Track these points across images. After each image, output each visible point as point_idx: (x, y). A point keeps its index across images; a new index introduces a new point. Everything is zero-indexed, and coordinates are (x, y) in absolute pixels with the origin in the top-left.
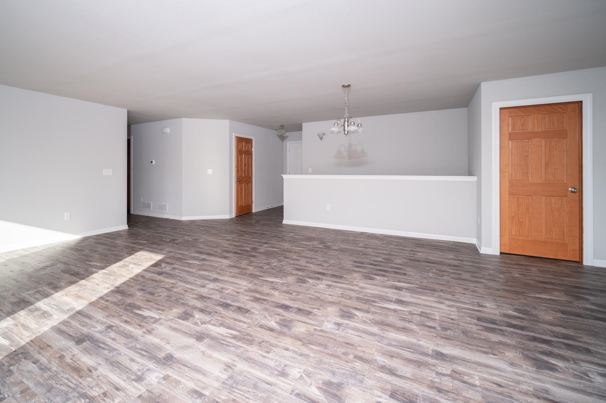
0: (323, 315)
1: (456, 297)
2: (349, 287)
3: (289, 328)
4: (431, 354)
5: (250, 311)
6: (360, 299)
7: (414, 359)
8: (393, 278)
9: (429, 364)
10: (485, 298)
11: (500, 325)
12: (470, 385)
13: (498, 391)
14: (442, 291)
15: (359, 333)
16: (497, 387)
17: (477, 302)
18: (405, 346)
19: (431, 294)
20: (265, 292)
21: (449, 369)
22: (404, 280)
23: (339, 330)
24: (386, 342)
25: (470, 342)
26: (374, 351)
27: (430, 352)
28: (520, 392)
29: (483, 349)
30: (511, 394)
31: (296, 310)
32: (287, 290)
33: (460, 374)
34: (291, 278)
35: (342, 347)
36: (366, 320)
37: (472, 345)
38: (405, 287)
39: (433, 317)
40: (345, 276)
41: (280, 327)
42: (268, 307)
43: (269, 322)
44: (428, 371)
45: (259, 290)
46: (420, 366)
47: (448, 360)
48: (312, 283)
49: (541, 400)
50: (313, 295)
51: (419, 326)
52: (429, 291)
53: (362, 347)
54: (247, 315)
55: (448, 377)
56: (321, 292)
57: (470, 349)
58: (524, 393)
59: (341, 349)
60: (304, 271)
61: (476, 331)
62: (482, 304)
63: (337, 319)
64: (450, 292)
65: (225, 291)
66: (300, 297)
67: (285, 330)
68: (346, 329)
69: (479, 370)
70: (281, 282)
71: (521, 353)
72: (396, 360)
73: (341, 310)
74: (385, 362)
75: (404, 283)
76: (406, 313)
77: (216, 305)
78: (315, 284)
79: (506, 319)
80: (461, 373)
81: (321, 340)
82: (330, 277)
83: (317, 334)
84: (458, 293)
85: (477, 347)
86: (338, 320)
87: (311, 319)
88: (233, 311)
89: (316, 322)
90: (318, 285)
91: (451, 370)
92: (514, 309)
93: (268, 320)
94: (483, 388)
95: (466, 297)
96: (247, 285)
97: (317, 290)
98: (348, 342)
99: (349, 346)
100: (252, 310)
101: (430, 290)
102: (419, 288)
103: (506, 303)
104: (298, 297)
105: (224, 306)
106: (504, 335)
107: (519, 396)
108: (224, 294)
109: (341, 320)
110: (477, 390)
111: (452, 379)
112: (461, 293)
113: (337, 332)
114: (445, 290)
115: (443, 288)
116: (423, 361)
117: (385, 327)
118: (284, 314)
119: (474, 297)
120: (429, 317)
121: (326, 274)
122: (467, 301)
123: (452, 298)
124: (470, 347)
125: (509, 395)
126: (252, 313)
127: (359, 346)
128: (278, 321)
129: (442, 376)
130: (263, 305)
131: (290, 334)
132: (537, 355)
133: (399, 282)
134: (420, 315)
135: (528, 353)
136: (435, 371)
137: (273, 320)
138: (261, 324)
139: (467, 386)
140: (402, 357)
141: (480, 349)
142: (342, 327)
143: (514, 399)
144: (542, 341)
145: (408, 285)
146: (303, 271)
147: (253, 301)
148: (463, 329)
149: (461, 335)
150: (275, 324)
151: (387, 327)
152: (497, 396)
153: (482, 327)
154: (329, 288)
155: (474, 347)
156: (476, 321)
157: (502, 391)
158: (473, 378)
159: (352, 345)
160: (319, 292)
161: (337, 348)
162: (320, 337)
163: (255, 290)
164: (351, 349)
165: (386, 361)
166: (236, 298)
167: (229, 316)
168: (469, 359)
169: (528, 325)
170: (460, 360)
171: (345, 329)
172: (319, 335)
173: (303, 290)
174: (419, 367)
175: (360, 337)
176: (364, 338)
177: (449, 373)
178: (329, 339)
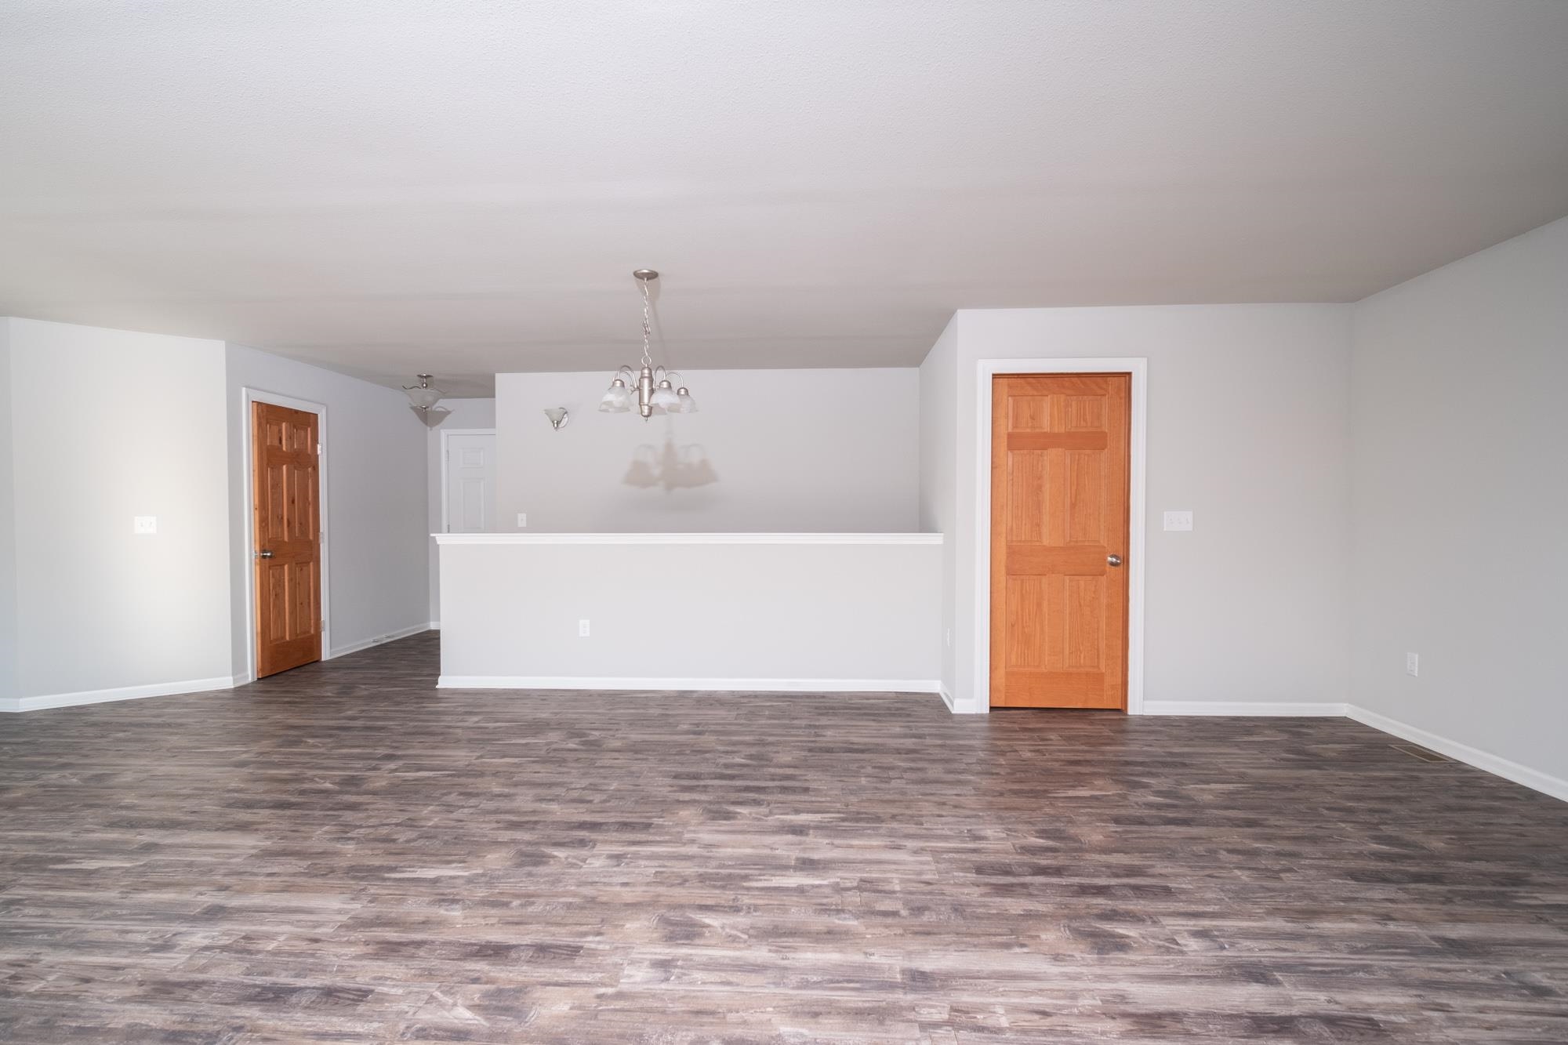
0: (617, 948)
1: (925, 826)
2: (674, 850)
3: (518, 1014)
4: (899, 980)
5: (372, 991)
6: (710, 879)
7: (867, 1005)
8: (779, 805)
9: (902, 1008)
10: (980, 817)
11: (1019, 875)
12: (991, 1032)
13: (1045, 1028)
14: (894, 817)
15: (723, 974)
16: (1041, 1019)
17: (968, 830)
18: (841, 979)
19: (873, 829)
20: (416, 918)
21: (944, 1007)
22: (808, 805)
23: (667, 980)
24: (794, 979)
25: (972, 930)
26: (769, 1012)
27: (899, 978)
28: (1081, 1015)
29: (999, 939)
30: (1067, 1026)
31: (531, 954)
32: (492, 895)
33: (968, 1013)
34: (497, 855)
35: (686, 1027)
36: (734, 932)
37: (978, 936)
38: (812, 824)
39: (887, 888)
40: (656, 821)
41: (487, 1019)
42: (435, 963)
43: (446, 1014)
44: (901, 1026)
45: (393, 915)
46: (884, 1019)
47: (937, 985)
48: (567, 858)
49: (1118, 1020)
50: (575, 895)
51: (863, 917)
52: (868, 822)
53: (738, 1012)
54: (361, 1008)
55: (945, 1028)
56: (597, 879)
57: (975, 946)
58: (1089, 1016)
59: (684, 1033)
60: (533, 829)
61: (980, 899)
62: (977, 833)
63: (658, 950)
64: (912, 816)
65: (260, 947)
66: (535, 909)
67: (507, 1025)
68: (686, 972)
69: (1001, 989)
70: (466, 874)
71: (1066, 929)
72: (826, 1021)
73: (665, 921)
74: (802, 1035)
75: (808, 812)
76: (827, 891)
77: (233, 1004)
78: (574, 861)
79: (1027, 858)
80: (970, 1010)
81: (624, 1025)
82: (617, 831)
83: (608, 1010)
84: (927, 816)
85: (987, 937)
86: (660, 954)
87: (581, 968)
88: (306, 1008)
89: (599, 975)
90: (584, 861)
91: (948, 1009)
92: (1037, 831)
93: (442, 1005)
94: (1017, 1031)
95: (946, 824)
96: (345, 906)
97: (583, 879)
98: (700, 1007)
99: (706, 1019)
100: (379, 989)
101: (868, 820)
102: (843, 820)
103: (1020, 822)
104: (530, 909)
105: (268, 1000)
106: (1030, 895)
107: (1081, 1025)
108: (259, 956)
109: (668, 951)
110: (1007, 1039)
111: (954, 1029)
112: (933, 815)
113: (664, 986)
114: (901, 815)
115: (895, 811)
116: (887, 1003)
117: (786, 939)
118: (492, 974)
119: (960, 819)
120: (880, 888)
121: (601, 824)
122: (949, 833)
123: (919, 832)
124: (975, 940)
125: (1064, 1028)
126: (382, 998)
127: (730, 1011)
128: (477, 1002)
129: (933, 1028)
130: (416, 963)
131: (525, 1032)
132: (1094, 925)
133: (797, 812)
134: (858, 888)
135: (1078, 924)
136: (916, 1021)
137: (460, 1002)
138: (418, 1026)
139: (983, 1038)
140: (840, 1008)
141: (994, 939)
142: (677, 970)
143: (1075, 1035)
144: (1095, 891)
145: (818, 817)
146: (530, 829)
147: (375, 956)
148: (953, 900)
149: (953, 918)
150: (468, 1014)
151: (791, 940)
152: (1044, 1039)
153: (989, 887)
154: (618, 865)
155: (983, 940)
156: (975, 875)
157: (1051, 1026)
158: (994, 1012)
159: (712, 1013)
160: (592, 883)
161: (672, 1034)
162: (618, 1017)
163: (378, 917)
164: (712, 1023)
165: (805, 1031)
166: (311, 960)
167: (293, 1028)
168: (978, 971)
169: (1067, 863)
170: (962, 978)
171: (685, 974)
172: (616, 1010)
173: (543, 886)
174: (881, 1023)
175: (729, 983)
176: (738, 985)
177: (946, 1016)
178: (644, 1016)
